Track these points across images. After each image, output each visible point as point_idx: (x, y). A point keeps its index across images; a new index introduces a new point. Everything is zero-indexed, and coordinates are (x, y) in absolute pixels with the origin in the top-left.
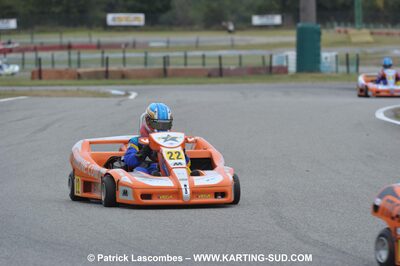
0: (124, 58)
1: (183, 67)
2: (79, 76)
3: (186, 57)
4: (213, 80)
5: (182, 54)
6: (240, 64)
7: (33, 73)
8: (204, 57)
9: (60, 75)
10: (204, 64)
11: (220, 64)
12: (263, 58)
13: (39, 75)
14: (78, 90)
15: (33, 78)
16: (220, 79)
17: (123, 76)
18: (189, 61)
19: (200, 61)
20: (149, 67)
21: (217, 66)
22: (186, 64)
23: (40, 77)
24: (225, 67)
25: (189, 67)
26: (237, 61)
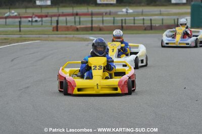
0: (103, 20)
1: (133, 25)
2: (77, 30)
3: (134, 19)
4: (147, 32)
5: (133, 18)
6: (163, 23)
7: (53, 28)
8: (144, 19)
9: (68, 29)
10: (144, 23)
11: (151, 23)
12: (174, 20)
13: (57, 29)
14: (73, 37)
15: (53, 31)
16: (151, 31)
17: (100, 29)
18: (136, 22)
19: (142, 22)
20: (115, 25)
21: (150, 25)
22: (134, 24)
23: (57, 30)
24: (153, 25)
25: (136, 25)
26: (161, 22)
